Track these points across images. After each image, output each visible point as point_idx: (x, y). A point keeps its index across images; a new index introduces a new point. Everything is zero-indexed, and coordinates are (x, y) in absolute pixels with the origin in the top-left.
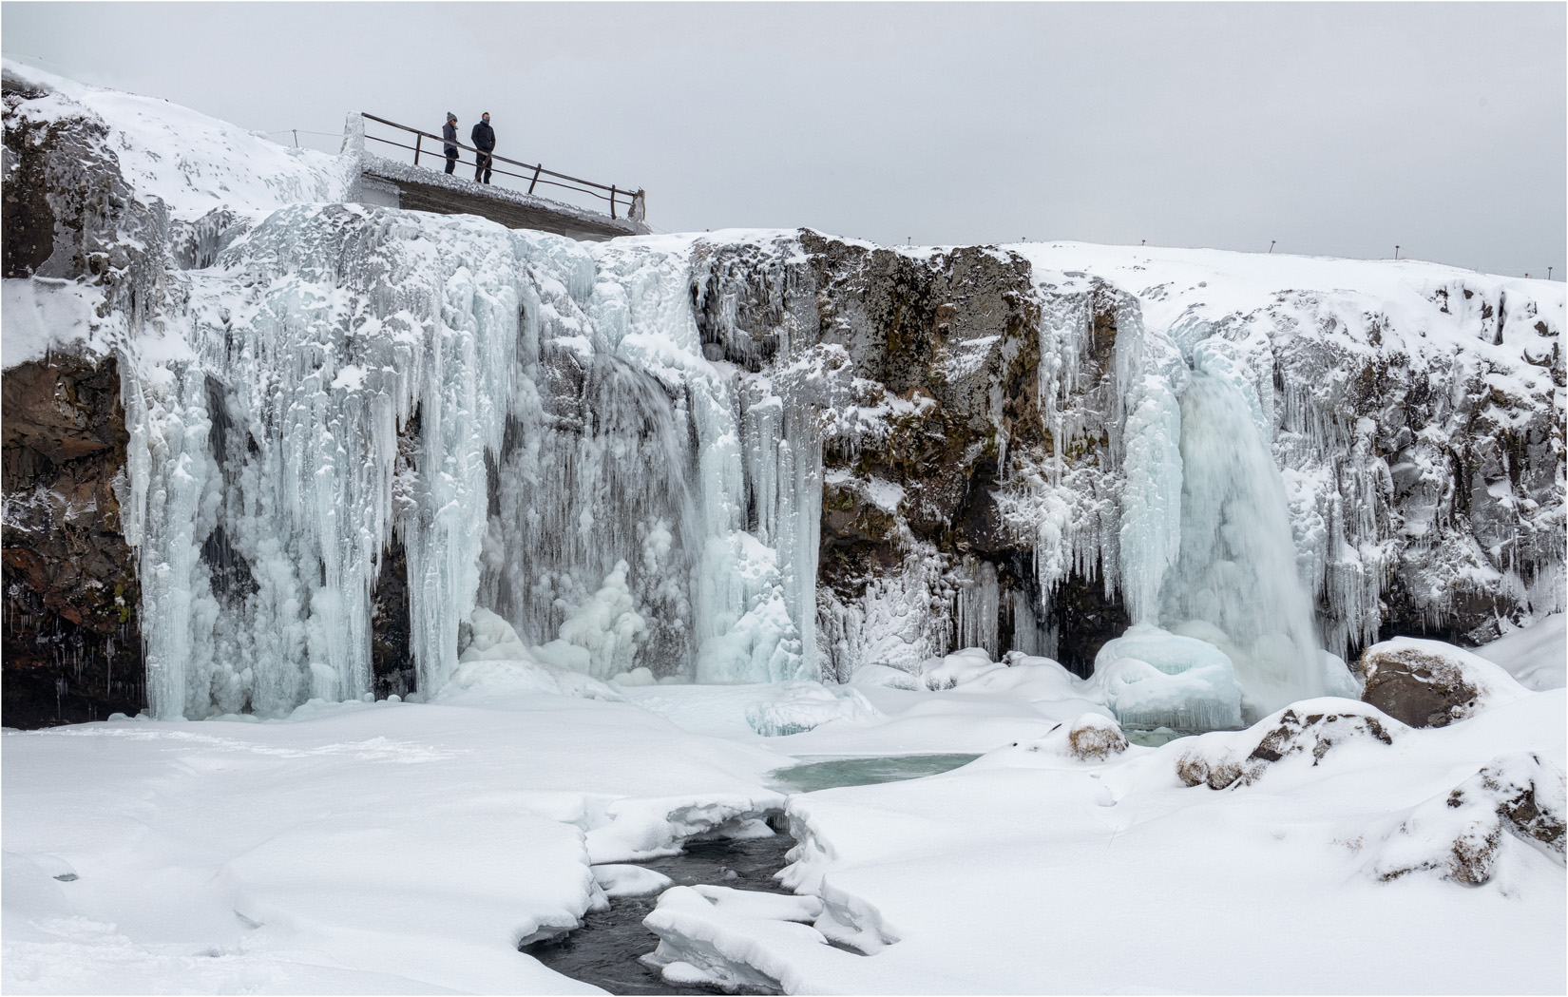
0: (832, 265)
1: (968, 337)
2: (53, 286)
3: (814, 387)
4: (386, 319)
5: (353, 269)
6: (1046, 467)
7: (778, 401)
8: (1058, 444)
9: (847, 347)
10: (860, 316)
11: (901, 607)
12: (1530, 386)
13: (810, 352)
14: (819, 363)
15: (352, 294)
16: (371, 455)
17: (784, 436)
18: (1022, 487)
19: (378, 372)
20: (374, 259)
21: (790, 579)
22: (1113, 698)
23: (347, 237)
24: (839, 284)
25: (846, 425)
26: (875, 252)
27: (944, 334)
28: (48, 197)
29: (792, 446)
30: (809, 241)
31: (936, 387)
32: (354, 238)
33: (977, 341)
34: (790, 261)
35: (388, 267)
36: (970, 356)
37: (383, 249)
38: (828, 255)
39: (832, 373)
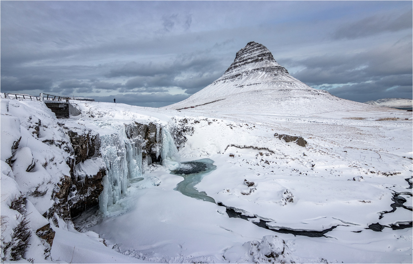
0: (139, 126)
1: (152, 133)
2: (95, 159)
3: (139, 141)
4: (121, 149)
5: (116, 143)
6: (156, 145)
7: (134, 142)
8: (157, 142)
9: (142, 135)
10: (143, 132)
11: (146, 163)
12: (180, 127)
13: (138, 136)
14: (139, 138)
15: (116, 147)
16: (121, 168)
17: (136, 147)
18: (154, 147)
19: (122, 157)
20: (118, 142)
21: (138, 163)
22: (169, 169)
23: (115, 139)
24: (140, 128)
25: (144, 145)
26: (145, 125)
27: (149, 133)
28: (95, 146)
29: (137, 147)
30: (136, 123)
31: (149, 138)
32: (116, 139)
33: (153, 133)
34: (135, 126)
35: (120, 142)
36: (152, 135)
37: (119, 140)
38: (139, 125)
39: (141, 139)
